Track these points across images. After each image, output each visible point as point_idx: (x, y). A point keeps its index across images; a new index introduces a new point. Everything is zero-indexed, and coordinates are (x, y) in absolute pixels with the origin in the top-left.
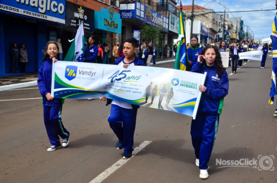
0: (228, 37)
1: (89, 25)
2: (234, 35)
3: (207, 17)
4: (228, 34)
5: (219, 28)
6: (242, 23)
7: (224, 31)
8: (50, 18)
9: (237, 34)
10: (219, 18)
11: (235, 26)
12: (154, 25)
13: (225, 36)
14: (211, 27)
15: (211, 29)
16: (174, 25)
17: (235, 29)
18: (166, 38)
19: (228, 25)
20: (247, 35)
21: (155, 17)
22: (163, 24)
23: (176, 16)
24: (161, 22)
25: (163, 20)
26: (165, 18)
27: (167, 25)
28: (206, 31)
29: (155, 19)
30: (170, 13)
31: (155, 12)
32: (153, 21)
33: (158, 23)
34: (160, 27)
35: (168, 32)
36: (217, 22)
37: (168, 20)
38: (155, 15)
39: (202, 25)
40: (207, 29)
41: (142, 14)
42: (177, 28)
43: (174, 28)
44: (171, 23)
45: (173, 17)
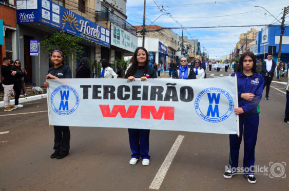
2: (193, 53)
3: (162, 34)
4: (186, 53)
5: (178, 47)
6: (199, 44)
7: (183, 50)
9: (195, 53)
10: (178, 37)
11: (193, 46)
12: (84, 36)
14: (169, 46)
15: (169, 48)
16: (119, 38)
17: (193, 49)
18: (113, 54)
19: (187, 45)
20: (204, 55)
21: (84, 25)
22: (100, 37)
23: (121, 29)
24: (95, 34)
25: (100, 31)
26: (103, 30)
27: (109, 38)
28: (165, 49)
29: (84, 27)
30: (112, 24)
31: (84, 19)
32: (81, 31)
33: (91, 34)
34: (96, 40)
35: (109, 46)
36: (176, 41)
37: (109, 32)
38: (83, 24)
39: (160, 44)
40: (166, 47)
41: (56, 19)
42: (124, 43)
43: (119, 43)
44: (115, 36)
45: (117, 29)
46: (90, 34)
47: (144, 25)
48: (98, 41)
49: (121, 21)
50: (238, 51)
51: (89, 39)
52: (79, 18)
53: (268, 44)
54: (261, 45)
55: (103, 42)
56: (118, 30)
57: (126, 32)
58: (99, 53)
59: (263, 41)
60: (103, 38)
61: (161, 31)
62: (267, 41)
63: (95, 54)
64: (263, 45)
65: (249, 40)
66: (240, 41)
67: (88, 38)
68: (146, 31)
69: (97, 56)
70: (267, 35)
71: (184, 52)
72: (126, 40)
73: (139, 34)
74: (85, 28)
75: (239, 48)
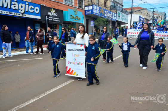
0: (156, 23)
1: (59, 19)
4: (156, 21)
5: (150, 18)
6: (165, 14)
7: (154, 19)
8: (27, 16)
10: (151, 12)
11: (161, 16)
12: (106, 17)
13: (154, 22)
15: (145, 19)
16: (120, 17)
19: (157, 16)
22: (112, 17)
23: (121, 13)
26: (113, 14)
27: (116, 17)
28: (143, 20)
30: (117, 11)
31: (107, 10)
32: (105, 15)
35: (115, 21)
36: (149, 15)
37: (116, 14)
38: (106, 12)
39: (140, 17)
40: (143, 19)
41: (98, 12)
42: (122, 19)
43: (120, 19)
44: (118, 16)
46: (109, 16)
47: (132, 9)
48: (111, 19)
51: (108, 19)
52: (105, 10)
57: (123, 14)
61: (141, 11)
68: (133, 12)
69: (110, 25)
71: (155, 21)
72: (123, 17)
74: (107, 14)
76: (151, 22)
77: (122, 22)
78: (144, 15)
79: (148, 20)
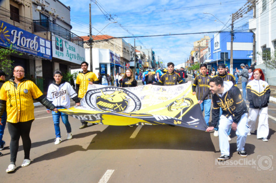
0: (140, 66)
2: (147, 63)
3: (112, 44)
4: (141, 62)
5: (131, 57)
6: (153, 53)
7: (137, 60)
9: (150, 63)
10: (130, 47)
11: (147, 55)
13: (138, 64)
14: (122, 56)
15: (121, 58)
16: (62, 49)
17: (148, 58)
18: (57, 67)
19: (141, 55)
21: (17, 35)
22: (39, 49)
23: (64, 40)
24: (33, 45)
25: (39, 43)
27: (50, 50)
28: (117, 60)
29: (17, 39)
30: (53, 34)
32: (14, 42)
33: (28, 46)
34: (34, 52)
35: (50, 59)
36: (128, 51)
37: (49, 43)
39: (112, 54)
40: (118, 58)
42: (69, 55)
43: (63, 55)
44: (57, 48)
45: (59, 39)
46: (26, 46)
47: (91, 34)
48: (36, 53)
49: (64, 31)
50: (193, 58)
51: (25, 52)
53: (220, 50)
54: (214, 52)
55: (43, 54)
56: (61, 41)
57: (70, 43)
58: (40, 67)
59: (215, 48)
60: (42, 50)
61: (110, 41)
62: (219, 47)
63: (35, 68)
64: (215, 52)
65: (202, 47)
66: (195, 49)
67: (24, 50)
68: (93, 42)
69: (37, 70)
70: (219, 42)
71: (138, 62)
72: (70, 52)
73: (85, 45)
74: (19, 40)
75: (194, 55)
76: (133, 64)
77: (71, 63)
78: (118, 49)
79: (128, 61)
